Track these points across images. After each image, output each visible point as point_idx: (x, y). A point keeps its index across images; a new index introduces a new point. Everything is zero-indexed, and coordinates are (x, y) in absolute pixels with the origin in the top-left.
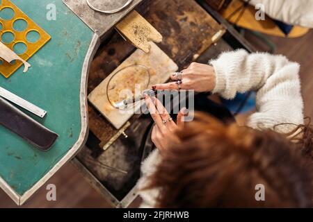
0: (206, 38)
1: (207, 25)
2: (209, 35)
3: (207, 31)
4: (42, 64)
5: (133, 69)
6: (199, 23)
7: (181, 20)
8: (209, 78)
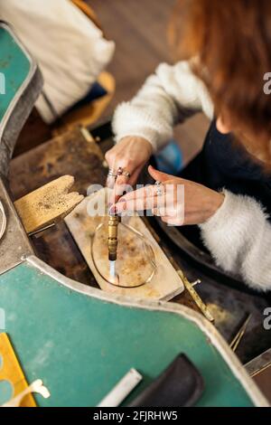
0: (85, 147)
1: (68, 143)
2: (83, 143)
3: (77, 144)
4: (44, 359)
5: (97, 242)
6: (62, 152)
7: (49, 171)
8: (132, 142)
